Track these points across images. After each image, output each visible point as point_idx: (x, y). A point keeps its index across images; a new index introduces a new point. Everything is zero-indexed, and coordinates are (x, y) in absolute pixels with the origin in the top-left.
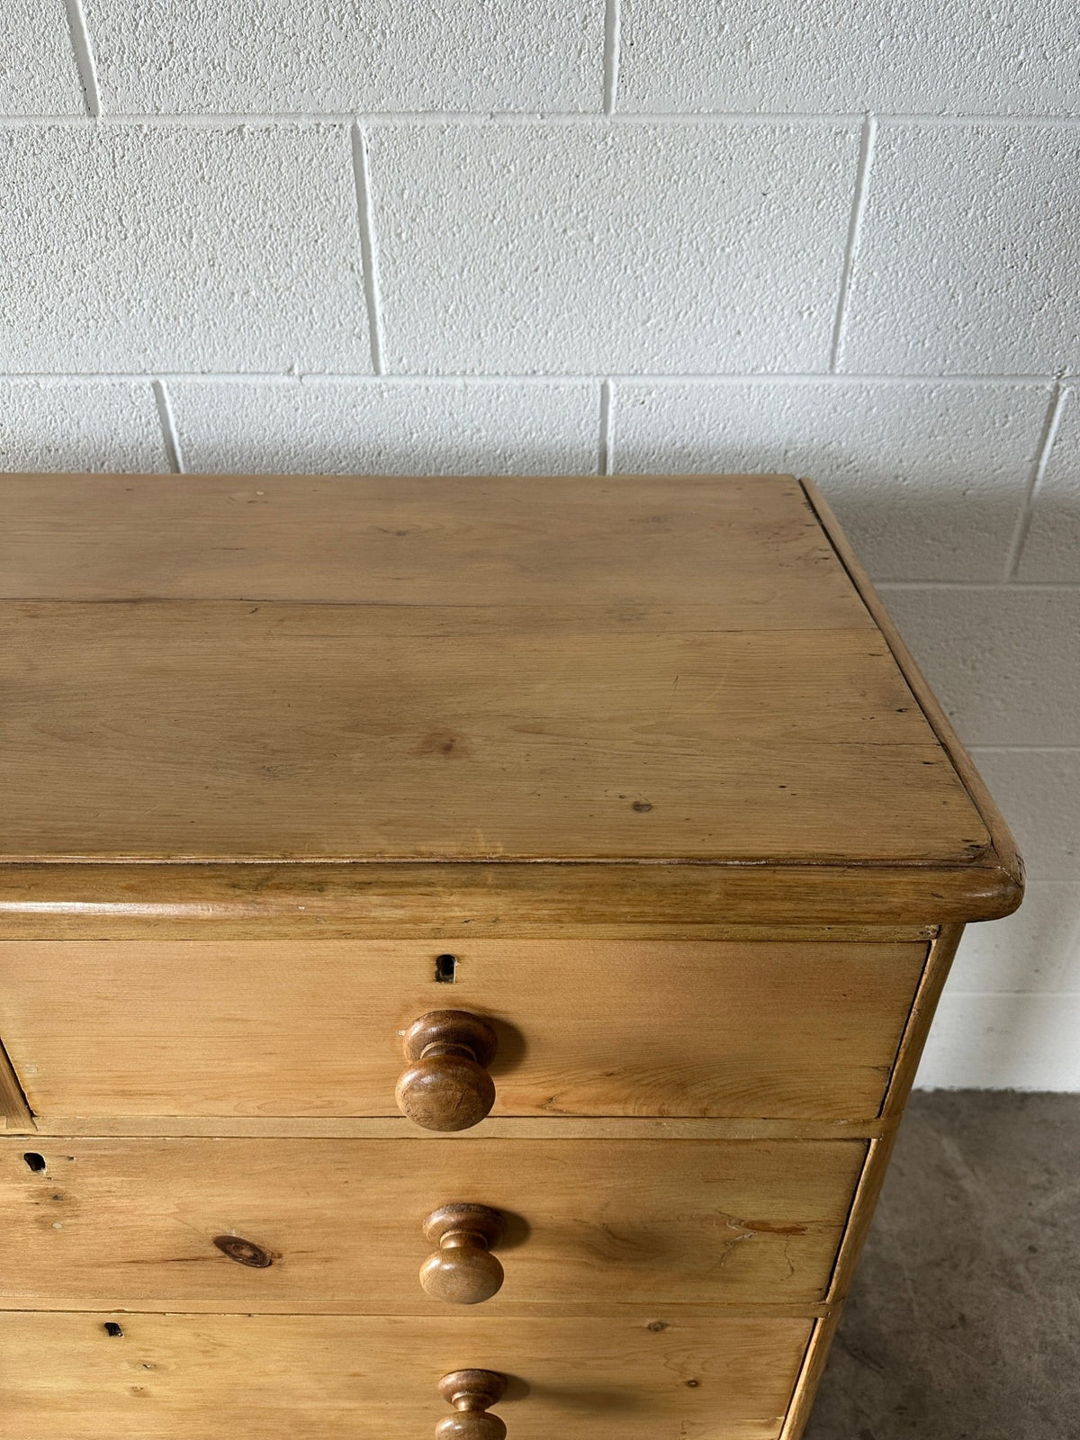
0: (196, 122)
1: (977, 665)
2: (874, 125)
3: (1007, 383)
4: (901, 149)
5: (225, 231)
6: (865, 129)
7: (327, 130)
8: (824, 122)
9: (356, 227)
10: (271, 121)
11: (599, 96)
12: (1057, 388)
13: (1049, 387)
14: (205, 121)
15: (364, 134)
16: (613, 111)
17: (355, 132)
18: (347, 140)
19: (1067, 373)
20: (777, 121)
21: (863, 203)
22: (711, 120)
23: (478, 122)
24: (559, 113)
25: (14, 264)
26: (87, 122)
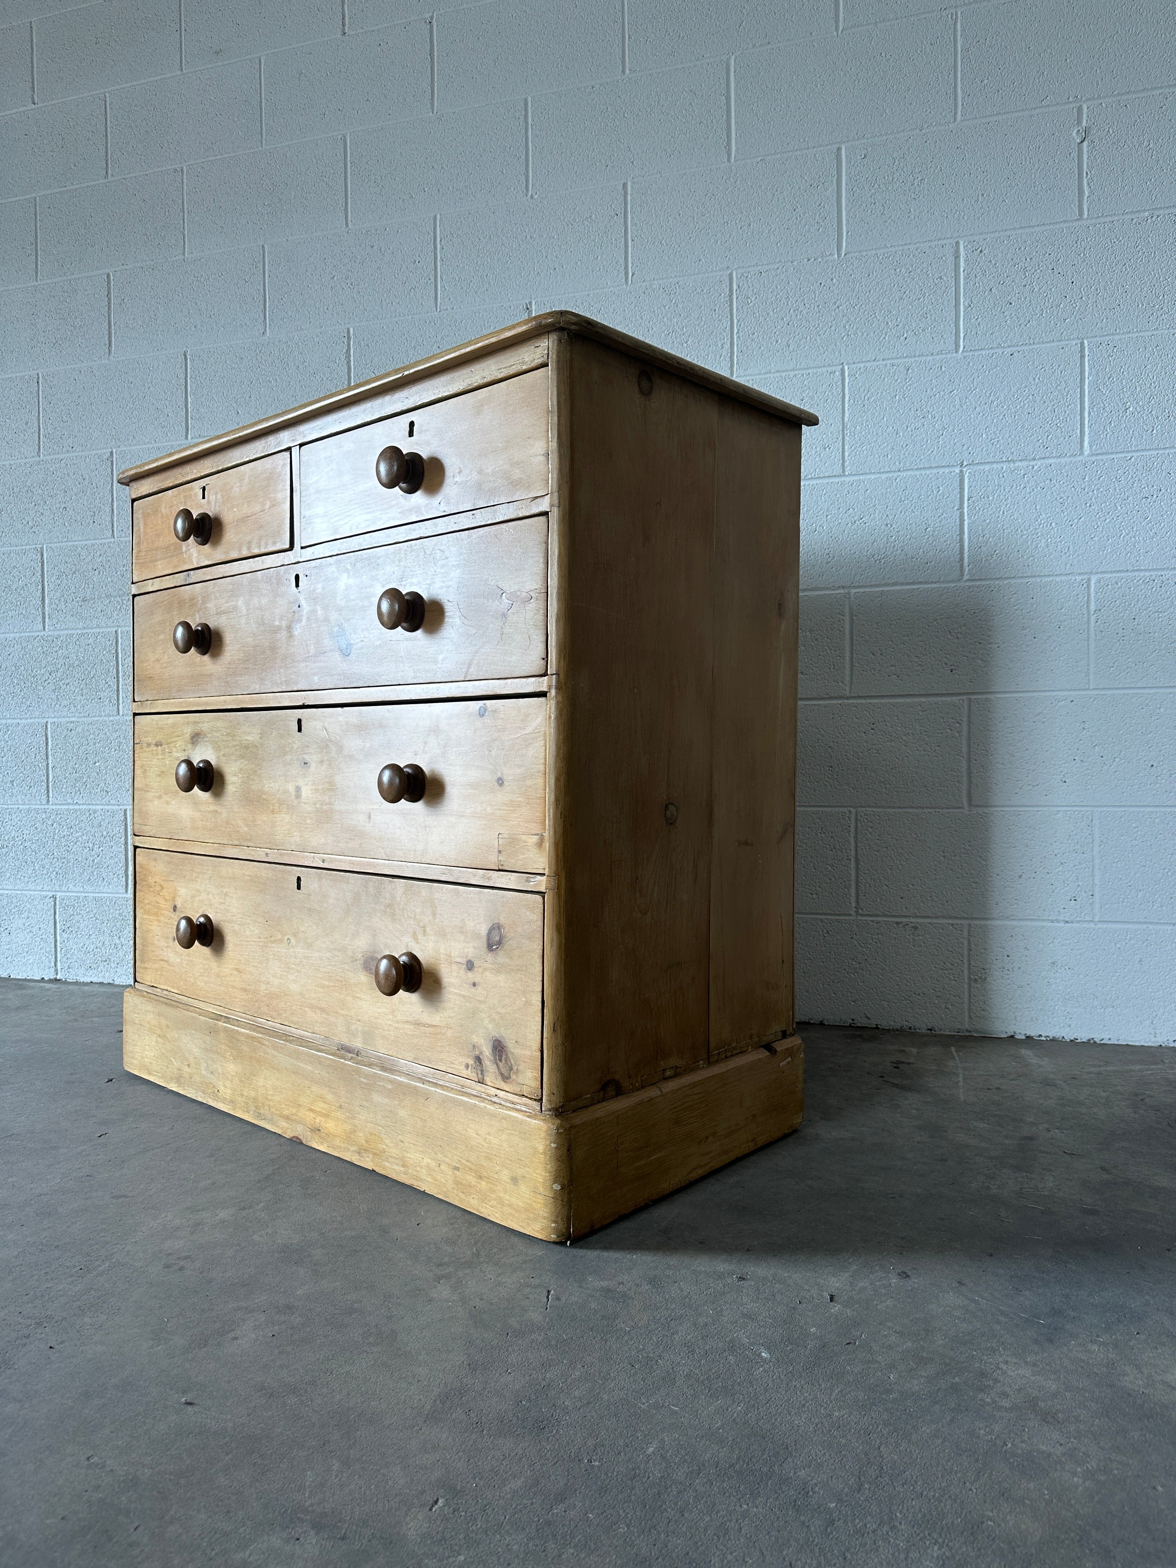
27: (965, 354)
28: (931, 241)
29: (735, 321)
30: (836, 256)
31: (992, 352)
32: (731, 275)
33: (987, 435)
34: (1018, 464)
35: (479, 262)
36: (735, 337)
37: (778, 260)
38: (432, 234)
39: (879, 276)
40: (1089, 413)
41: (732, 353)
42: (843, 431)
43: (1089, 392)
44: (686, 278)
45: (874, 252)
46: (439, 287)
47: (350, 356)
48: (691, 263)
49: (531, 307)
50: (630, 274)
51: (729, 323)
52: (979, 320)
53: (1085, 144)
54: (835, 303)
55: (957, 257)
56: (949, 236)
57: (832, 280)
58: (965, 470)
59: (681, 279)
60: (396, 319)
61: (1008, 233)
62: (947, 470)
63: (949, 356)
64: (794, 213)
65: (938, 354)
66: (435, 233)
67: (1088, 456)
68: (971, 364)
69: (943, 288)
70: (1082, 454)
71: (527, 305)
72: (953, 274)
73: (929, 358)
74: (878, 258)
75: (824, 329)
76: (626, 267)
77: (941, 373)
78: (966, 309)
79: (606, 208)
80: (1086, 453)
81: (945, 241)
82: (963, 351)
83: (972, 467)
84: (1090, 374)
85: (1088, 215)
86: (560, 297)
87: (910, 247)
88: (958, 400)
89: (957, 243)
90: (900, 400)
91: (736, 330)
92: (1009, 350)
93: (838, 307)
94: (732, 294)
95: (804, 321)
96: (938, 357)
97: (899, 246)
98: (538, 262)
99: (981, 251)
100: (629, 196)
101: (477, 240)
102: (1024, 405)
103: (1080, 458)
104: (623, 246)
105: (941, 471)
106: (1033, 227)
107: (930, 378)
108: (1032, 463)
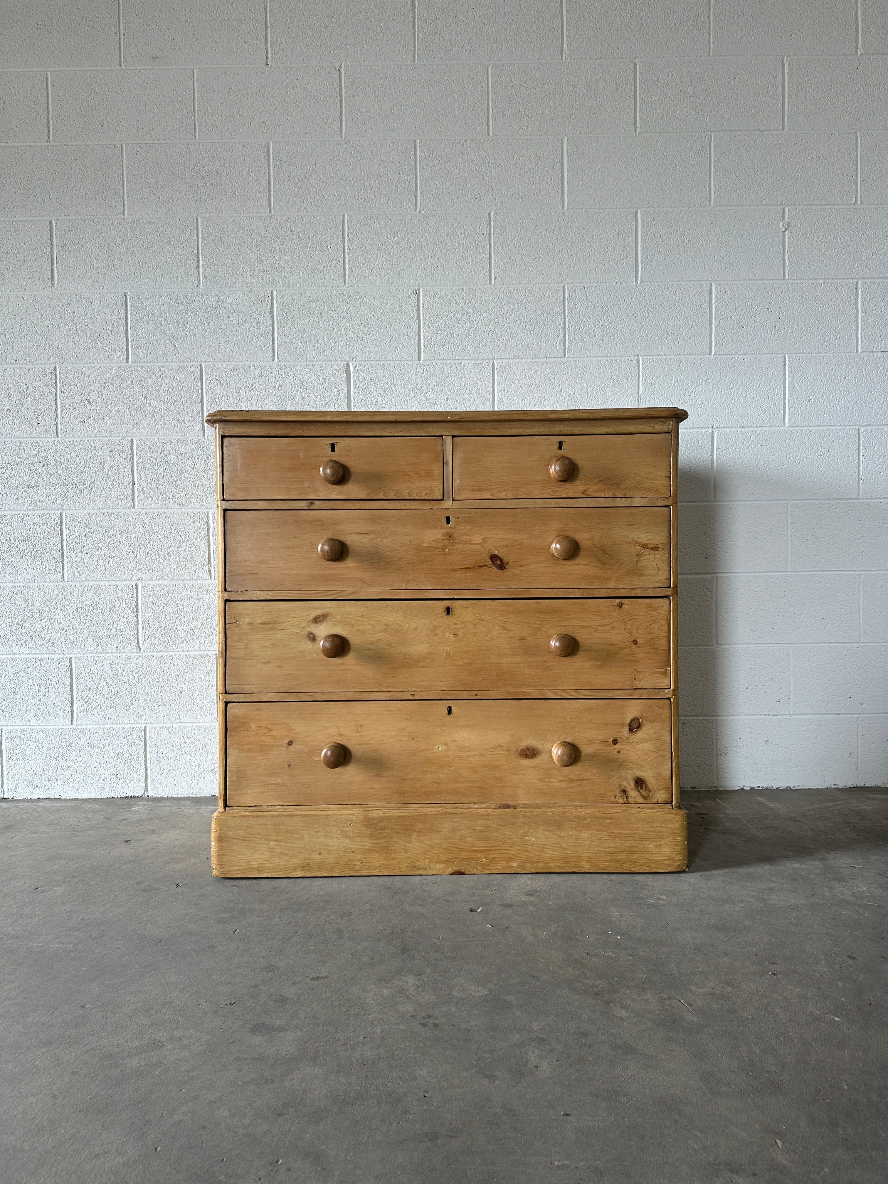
0: (448, 362)
1: (711, 536)
2: (640, 358)
3: (696, 430)
4: (649, 364)
5: (452, 391)
6: (638, 360)
7: (485, 363)
8: (626, 358)
9: (492, 389)
10: (470, 361)
11: (562, 353)
12: (713, 431)
13: (710, 431)
14: (450, 362)
15: (496, 364)
16: (566, 357)
17: (493, 364)
18: (491, 365)
19: (715, 427)
20: (613, 358)
21: (641, 379)
22: (594, 359)
23: (528, 360)
24: (551, 358)
25: (387, 400)
26: (418, 362)
27: (716, 356)
28: (695, 281)
29: (567, 319)
30: (635, 283)
31: (732, 356)
32: (564, 287)
33: (728, 410)
34: (746, 429)
35: (379, 255)
36: (567, 330)
37: (596, 281)
38: (341, 228)
39: (662, 299)
40: (789, 401)
41: (565, 341)
42: (638, 400)
43: (789, 388)
44: (533, 285)
45: (659, 283)
46: (347, 269)
47: (273, 312)
48: (536, 275)
49: (419, 292)
50: (493, 278)
51: (563, 320)
52: (724, 335)
53: (787, 232)
54: (634, 314)
55: (711, 293)
56: (706, 279)
57: (632, 298)
58: (714, 431)
59: (530, 285)
60: (312, 289)
61: (742, 282)
62: (704, 431)
63: (705, 357)
64: (607, 250)
65: (699, 355)
66: (343, 227)
67: (788, 427)
68: (719, 363)
69: (703, 312)
70: (784, 425)
71: (416, 291)
72: (709, 304)
73: (693, 357)
74: (662, 287)
75: (627, 331)
76: (490, 273)
77: (700, 367)
78: (716, 327)
79: (476, 228)
80: (787, 425)
81: (703, 282)
82: (714, 355)
83: (719, 429)
84: (789, 376)
85: (788, 278)
86: (441, 288)
87: (682, 283)
88: (711, 385)
89: (711, 284)
90: (675, 382)
91: (567, 326)
92: (742, 356)
93: (636, 317)
94: (565, 300)
95: (613, 324)
96: (699, 357)
97: (675, 281)
98: (425, 260)
99: (725, 292)
100: (492, 223)
101: (377, 238)
102: (751, 392)
103: (783, 428)
104: (488, 257)
105: (700, 430)
106: (756, 280)
107: (694, 370)
108: (755, 429)
